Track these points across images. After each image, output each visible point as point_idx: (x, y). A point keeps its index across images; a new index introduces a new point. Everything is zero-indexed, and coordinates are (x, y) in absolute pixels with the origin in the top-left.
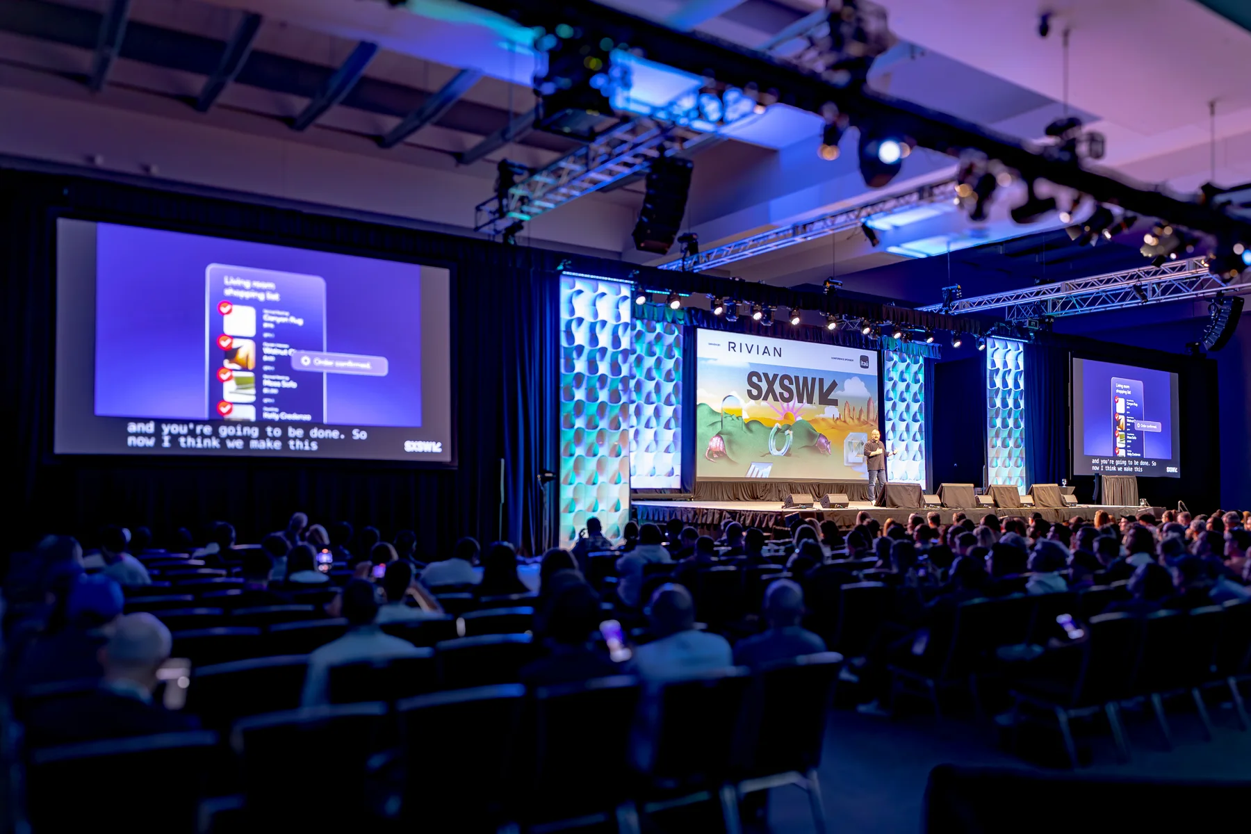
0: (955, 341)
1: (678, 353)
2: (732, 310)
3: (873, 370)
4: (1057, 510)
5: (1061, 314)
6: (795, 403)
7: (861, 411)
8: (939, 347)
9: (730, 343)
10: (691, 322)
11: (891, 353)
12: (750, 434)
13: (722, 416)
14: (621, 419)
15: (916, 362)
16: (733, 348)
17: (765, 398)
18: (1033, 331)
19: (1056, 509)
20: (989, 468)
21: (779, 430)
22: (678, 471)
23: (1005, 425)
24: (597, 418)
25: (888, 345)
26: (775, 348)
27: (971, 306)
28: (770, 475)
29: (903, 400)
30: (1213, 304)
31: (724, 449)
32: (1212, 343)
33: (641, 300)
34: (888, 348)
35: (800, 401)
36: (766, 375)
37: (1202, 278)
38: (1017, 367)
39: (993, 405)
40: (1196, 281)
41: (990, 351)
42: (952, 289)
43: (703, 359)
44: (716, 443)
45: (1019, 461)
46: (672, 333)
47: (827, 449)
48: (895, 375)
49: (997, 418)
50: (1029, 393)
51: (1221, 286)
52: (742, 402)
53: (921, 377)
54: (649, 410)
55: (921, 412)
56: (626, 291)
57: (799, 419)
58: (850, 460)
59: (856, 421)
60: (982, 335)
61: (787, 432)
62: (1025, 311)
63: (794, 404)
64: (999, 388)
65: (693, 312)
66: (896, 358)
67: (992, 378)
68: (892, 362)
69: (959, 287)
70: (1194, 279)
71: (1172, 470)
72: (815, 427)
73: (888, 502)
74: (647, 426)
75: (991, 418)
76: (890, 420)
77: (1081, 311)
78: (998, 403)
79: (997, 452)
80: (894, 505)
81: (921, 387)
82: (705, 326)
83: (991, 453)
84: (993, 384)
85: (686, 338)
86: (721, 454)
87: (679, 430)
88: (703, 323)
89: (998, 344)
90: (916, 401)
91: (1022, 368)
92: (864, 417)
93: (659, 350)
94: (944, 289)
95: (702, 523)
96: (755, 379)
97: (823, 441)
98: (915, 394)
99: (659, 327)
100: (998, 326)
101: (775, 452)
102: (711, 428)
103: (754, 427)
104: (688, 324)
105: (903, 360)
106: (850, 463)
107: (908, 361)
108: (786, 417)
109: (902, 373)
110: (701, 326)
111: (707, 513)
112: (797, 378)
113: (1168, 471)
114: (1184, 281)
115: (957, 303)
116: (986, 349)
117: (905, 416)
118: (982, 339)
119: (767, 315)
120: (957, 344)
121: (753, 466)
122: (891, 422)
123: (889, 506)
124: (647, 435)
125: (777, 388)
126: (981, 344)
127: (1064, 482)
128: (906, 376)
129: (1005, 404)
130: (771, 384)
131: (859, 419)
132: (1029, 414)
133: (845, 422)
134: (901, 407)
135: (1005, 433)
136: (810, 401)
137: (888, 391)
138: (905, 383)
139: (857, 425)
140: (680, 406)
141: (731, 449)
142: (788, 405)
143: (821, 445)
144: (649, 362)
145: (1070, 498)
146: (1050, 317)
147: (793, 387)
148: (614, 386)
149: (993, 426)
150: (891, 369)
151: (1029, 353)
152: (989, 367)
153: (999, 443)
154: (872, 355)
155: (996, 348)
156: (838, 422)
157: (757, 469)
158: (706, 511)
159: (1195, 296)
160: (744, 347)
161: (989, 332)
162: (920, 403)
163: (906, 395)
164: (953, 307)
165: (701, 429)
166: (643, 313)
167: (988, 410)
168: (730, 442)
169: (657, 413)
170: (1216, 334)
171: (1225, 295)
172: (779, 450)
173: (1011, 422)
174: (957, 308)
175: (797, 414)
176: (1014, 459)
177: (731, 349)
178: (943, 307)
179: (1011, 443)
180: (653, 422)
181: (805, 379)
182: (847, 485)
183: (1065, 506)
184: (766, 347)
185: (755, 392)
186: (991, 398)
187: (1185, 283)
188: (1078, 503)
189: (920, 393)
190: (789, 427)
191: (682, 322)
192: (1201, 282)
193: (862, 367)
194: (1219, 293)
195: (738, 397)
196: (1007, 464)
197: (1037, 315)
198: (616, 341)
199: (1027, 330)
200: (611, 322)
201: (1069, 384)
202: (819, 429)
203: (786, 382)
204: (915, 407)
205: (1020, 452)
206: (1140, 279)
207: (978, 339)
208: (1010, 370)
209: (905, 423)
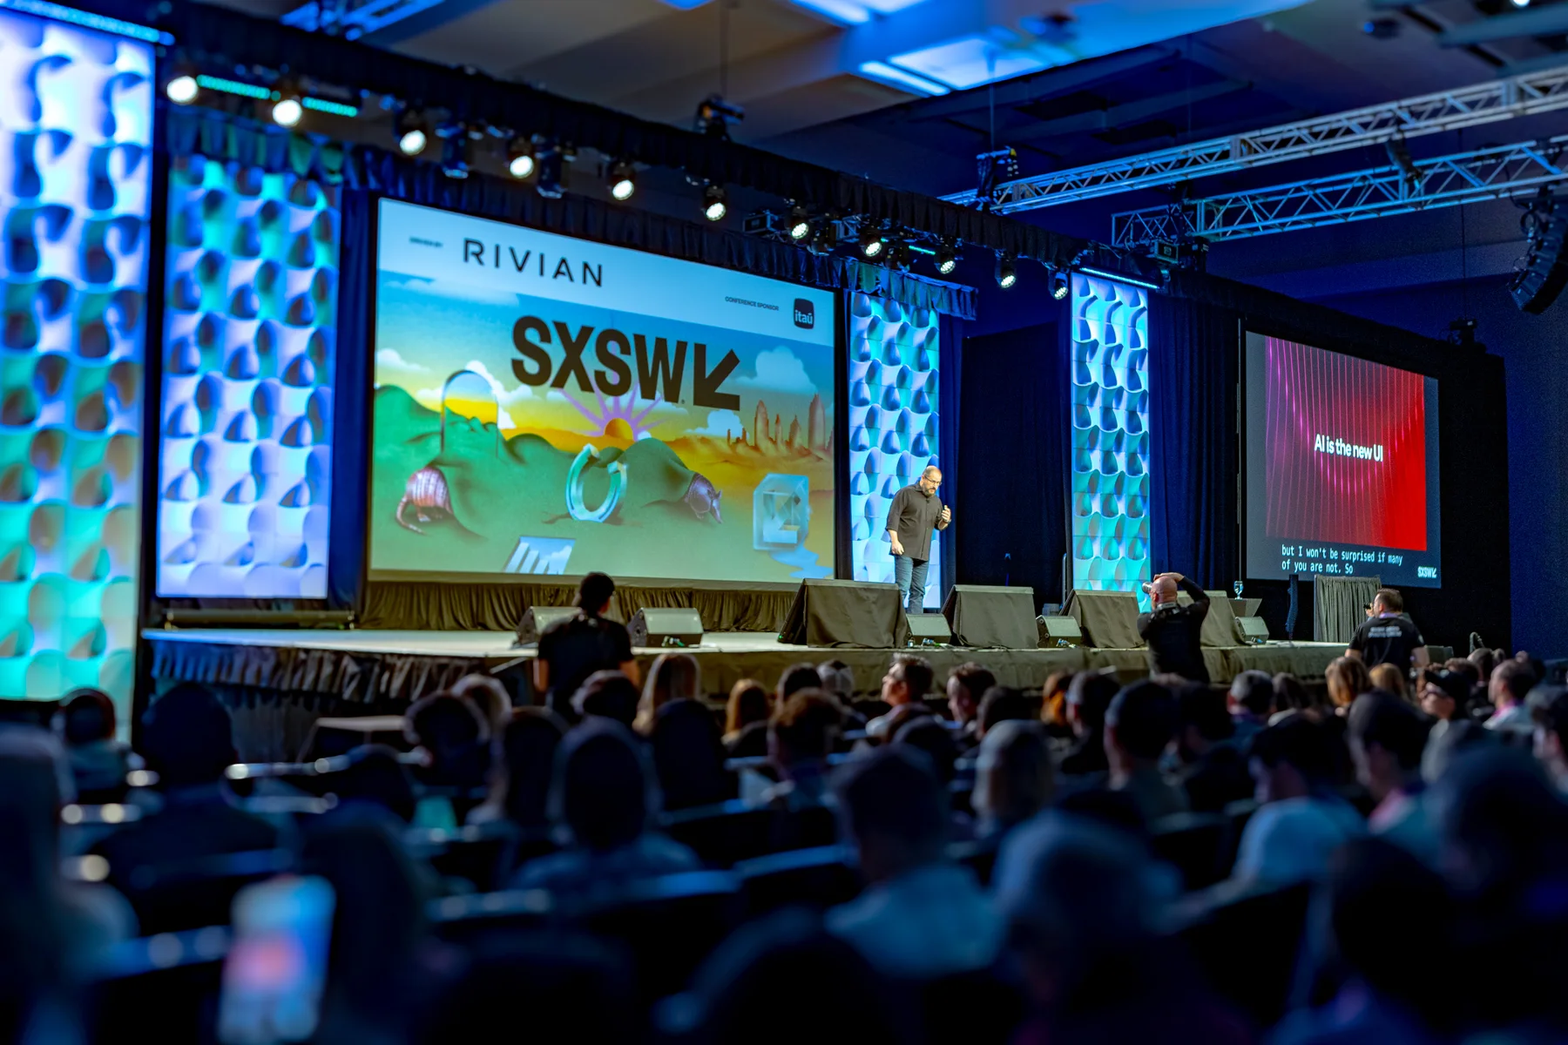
0: (1003, 276)
1: (323, 256)
2: (459, 151)
3: (822, 334)
4: (1225, 654)
5: (1224, 234)
6: (633, 398)
7: (794, 426)
8: (972, 293)
9: (468, 242)
10: (363, 180)
11: (866, 298)
12: (517, 469)
13: (443, 420)
14: (112, 404)
15: (922, 323)
16: (477, 255)
17: (559, 383)
18: (1168, 265)
19: (1223, 651)
20: (1076, 560)
21: (592, 460)
22: (319, 554)
23: (1109, 467)
24: (36, 397)
25: (859, 280)
26: (586, 266)
27: (1039, 194)
28: (565, 571)
29: (892, 406)
30: (1532, 212)
31: (448, 500)
32: (1531, 294)
33: (182, 90)
34: (858, 287)
35: (648, 393)
36: (562, 328)
37: (1507, 159)
38: (1135, 341)
39: (1085, 422)
40: (1497, 165)
41: (1078, 301)
42: (999, 158)
43: (393, 276)
44: (425, 486)
45: (1139, 545)
46: (310, 203)
47: (713, 511)
48: (872, 347)
49: (1092, 449)
50: (1158, 398)
51: (1548, 173)
52: (497, 388)
53: (933, 357)
54: (238, 396)
55: (930, 435)
56: (132, 60)
57: (644, 435)
58: (768, 538)
59: (783, 448)
60: (1061, 266)
61: (614, 466)
62: (1151, 228)
63: (632, 400)
64: (1096, 385)
65: (369, 157)
66: (876, 309)
67: (1082, 363)
68: (868, 320)
69: (1013, 152)
70: (1493, 161)
71: (1427, 572)
72: (683, 456)
73: (811, 631)
74: (234, 432)
75: (1081, 450)
76: (862, 448)
77: (1265, 228)
78: (1095, 416)
79: (1092, 523)
80: (825, 638)
81: (931, 379)
82: (402, 191)
83: (1079, 526)
84: (1084, 376)
85: (350, 218)
86: (439, 514)
87: (325, 450)
88: (395, 186)
89: (1095, 289)
90: (920, 408)
91: (1144, 344)
92: (800, 440)
93: (271, 244)
94: (981, 156)
95: (290, 691)
96: (532, 335)
97: (703, 490)
98: (919, 394)
99: (272, 187)
100: (1096, 248)
101: (581, 513)
102: (412, 450)
103: (527, 450)
104: (355, 186)
105: (894, 318)
106: (767, 544)
107: (904, 318)
108: (611, 429)
109: (890, 346)
110: (391, 192)
111: (304, 662)
112: (640, 339)
113: (1420, 575)
114: (1472, 165)
115: (1009, 187)
116: (1068, 297)
117: (896, 441)
118: (1061, 276)
119: (548, 170)
120: (1008, 281)
121: (523, 546)
122: (865, 454)
123: (814, 642)
124: (233, 461)
125: (590, 360)
126: (1058, 285)
127: (1239, 588)
128: (899, 352)
129: (1109, 421)
130: (574, 350)
131: (789, 443)
132: (1160, 445)
133: (756, 448)
134: (888, 420)
135: (1109, 484)
136: (672, 395)
137: (858, 384)
138: (898, 368)
139: (785, 458)
140: (328, 391)
141: (466, 504)
142: (617, 403)
143: (699, 501)
144: (245, 272)
145: (1253, 626)
146: (1201, 240)
147: (631, 361)
148: (91, 314)
149: (1085, 468)
150: (865, 336)
151: (1158, 311)
152: (1076, 336)
153: (1096, 507)
154: (823, 301)
155: (1091, 295)
156: (741, 449)
157: (533, 554)
158: (302, 656)
159: (1492, 197)
160: (505, 257)
161: (1076, 262)
162: (928, 415)
163: (897, 395)
164: (998, 197)
165: (384, 451)
166: (225, 145)
167: (1073, 432)
168: (464, 486)
169: (263, 402)
170: (1539, 275)
171: (1556, 193)
172: (591, 508)
173: (1121, 461)
174: (1009, 199)
175: (640, 424)
176: (1126, 542)
177: (472, 259)
178: (978, 196)
179: (1121, 507)
180: (251, 426)
181: (661, 344)
182: (759, 595)
183: (1241, 643)
184: (563, 261)
185: (532, 367)
186: (1081, 406)
187: (1473, 170)
188: (1271, 638)
189: (930, 392)
190: (618, 455)
191: (337, 179)
192: (1506, 167)
193: (798, 324)
194: (1543, 188)
195: (489, 377)
196: (1113, 551)
197: (1174, 237)
198: (101, 190)
199: (1156, 264)
200: (87, 136)
201: (1239, 385)
202: (692, 463)
203: (613, 348)
204: (918, 423)
205: (1139, 526)
206: (1403, 127)
207: (1054, 273)
208: (1120, 348)
209: (896, 457)
